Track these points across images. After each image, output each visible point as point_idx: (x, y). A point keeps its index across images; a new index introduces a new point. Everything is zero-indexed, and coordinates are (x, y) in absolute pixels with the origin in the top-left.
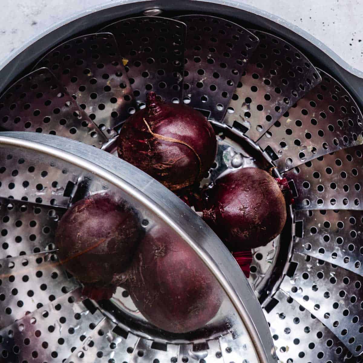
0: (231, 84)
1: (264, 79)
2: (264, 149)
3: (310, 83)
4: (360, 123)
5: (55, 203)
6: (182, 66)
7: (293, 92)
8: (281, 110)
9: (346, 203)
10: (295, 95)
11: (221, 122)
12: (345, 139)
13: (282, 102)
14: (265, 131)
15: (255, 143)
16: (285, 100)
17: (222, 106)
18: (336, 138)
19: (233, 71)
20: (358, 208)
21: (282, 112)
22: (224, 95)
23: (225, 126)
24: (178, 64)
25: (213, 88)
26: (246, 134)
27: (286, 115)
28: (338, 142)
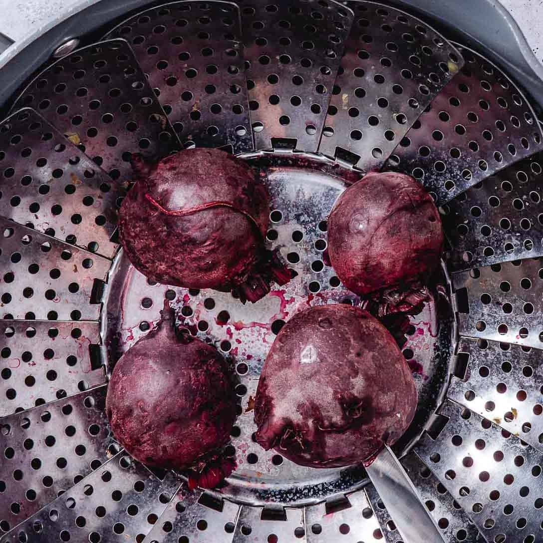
0: (238, 89)
1: (278, 58)
2: (333, 156)
3: (342, 27)
4: (440, 44)
5: (86, 386)
6: (156, 102)
7: (327, 53)
8: (326, 89)
9: (485, 166)
10: (333, 56)
11: (254, 152)
12: (434, 78)
13: (320, 76)
14: (321, 130)
15: (316, 154)
16: (323, 71)
17: (243, 129)
18: (421, 85)
19: (229, 70)
20: (503, 163)
21: (329, 90)
22: (237, 110)
23: (262, 153)
24: (149, 101)
25: (216, 109)
26: (297, 148)
27: (337, 91)
28: (427, 89)
